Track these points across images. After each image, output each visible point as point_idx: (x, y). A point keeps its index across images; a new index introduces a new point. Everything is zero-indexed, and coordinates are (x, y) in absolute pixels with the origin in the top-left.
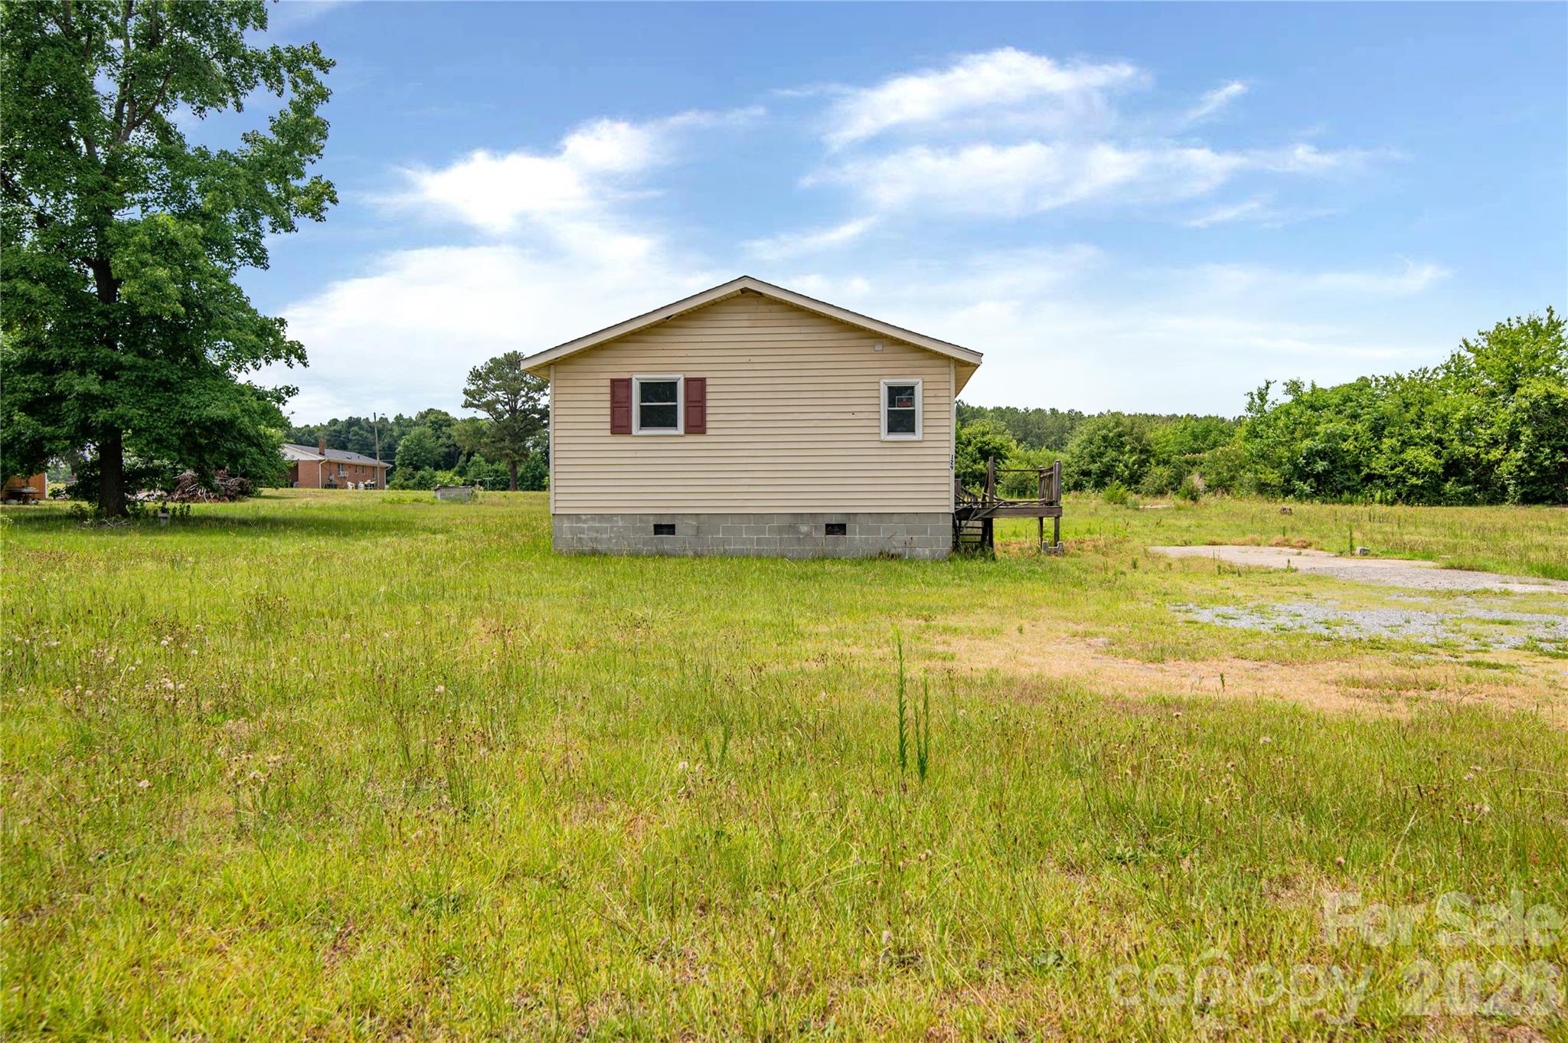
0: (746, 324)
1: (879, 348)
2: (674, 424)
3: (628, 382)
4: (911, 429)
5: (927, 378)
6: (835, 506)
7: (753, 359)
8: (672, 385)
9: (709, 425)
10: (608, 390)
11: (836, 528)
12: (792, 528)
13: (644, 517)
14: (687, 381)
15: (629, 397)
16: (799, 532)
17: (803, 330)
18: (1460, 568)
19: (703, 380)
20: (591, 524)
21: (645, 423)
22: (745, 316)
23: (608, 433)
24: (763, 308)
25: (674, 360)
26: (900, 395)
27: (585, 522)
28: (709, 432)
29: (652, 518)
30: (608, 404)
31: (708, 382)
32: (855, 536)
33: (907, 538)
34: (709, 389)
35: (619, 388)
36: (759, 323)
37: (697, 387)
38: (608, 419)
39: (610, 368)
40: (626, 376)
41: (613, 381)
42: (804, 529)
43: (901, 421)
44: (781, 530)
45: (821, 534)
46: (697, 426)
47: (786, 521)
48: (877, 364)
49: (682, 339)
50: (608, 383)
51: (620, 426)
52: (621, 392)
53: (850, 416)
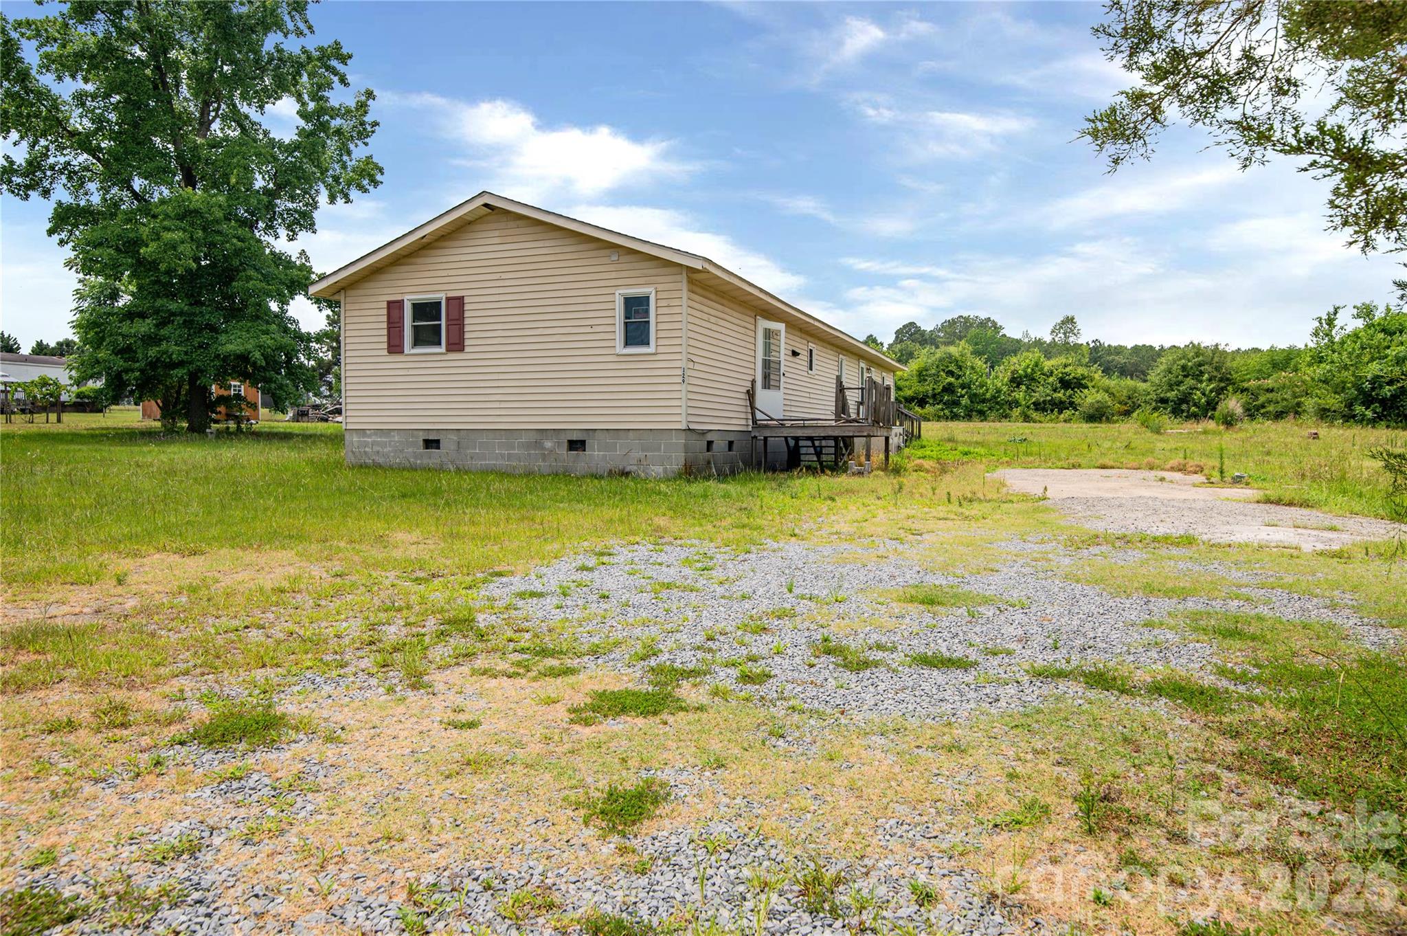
0: (497, 241)
1: (615, 258)
2: (439, 344)
3: (401, 303)
4: (646, 343)
5: (660, 287)
6: (575, 420)
7: (504, 276)
8: (437, 305)
9: (467, 342)
10: (385, 312)
11: (576, 445)
12: (538, 444)
13: (415, 432)
14: (448, 299)
15: (402, 318)
16: (543, 448)
17: (547, 243)
18: (1278, 502)
19: (461, 299)
20: (374, 438)
21: (417, 342)
22: (497, 233)
23: (385, 352)
24: (512, 224)
25: (437, 280)
26: (636, 307)
27: (369, 436)
28: (467, 349)
29: (421, 433)
30: (385, 325)
31: (466, 300)
32: (595, 455)
33: (641, 455)
34: (466, 307)
35: (394, 308)
36: (509, 239)
37: (456, 306)
38: (385, 339)
39: (386, 292)
40: (400, 298)
41: (389, 303)
42: (548, 444)
43: (636, 333)
44: (528, 446)
45: (563, 450)
46: (457, 345)
47: (532, 438)
48: (614, 275)
49: (444, 259)
50: (385, 305)
51: (395, 347)
52: (395, 313)
53: (588, 330)
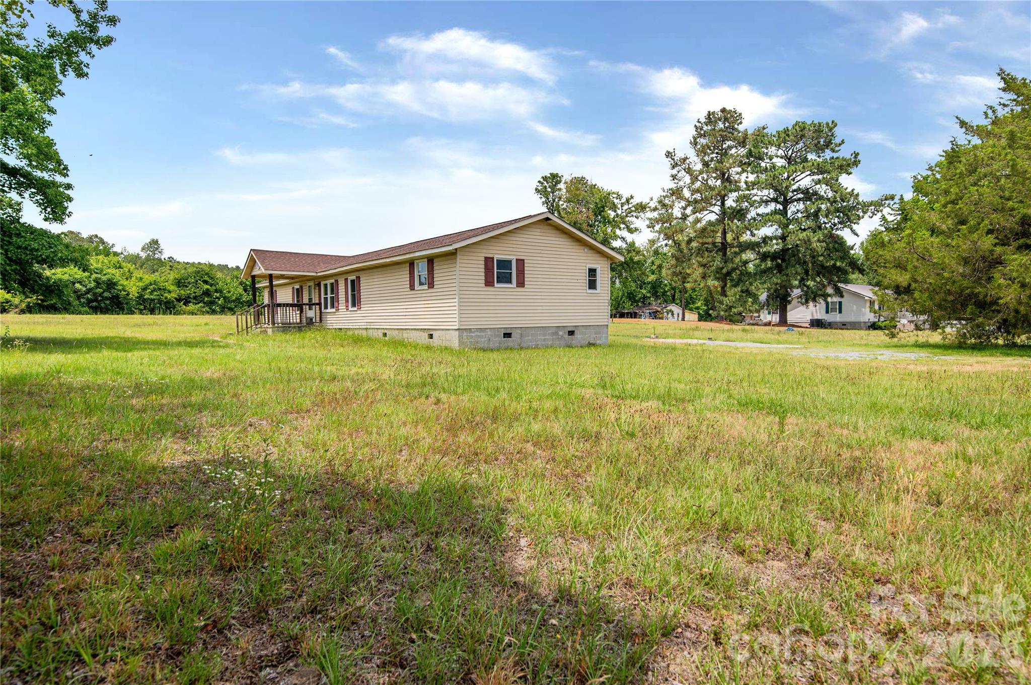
0: (539, 234)
1: (586, 250)
2: (510, 282)
3: (493, 258)
4: (596, 288)
5: (602, 266)
6: (570, 323)
7: (543, 252)
8: (510, 262)
9: (526, 283)
10: (483, 263)
11: (571, 333)
12: (556, 333)
13: (499, 329)
14: (517, 260)
15: (493, 267)
16: (559, 335)
17: (561, 239)
19: (523, 260)
20: (476, 334)
21: (499, 280)
22: (539, 230)
23: (484, 285)
24: (546, 227)
25: (511, 249)
26: (592, 272)
27: (473, 332)
28: (526, 286)
29: (502, 330)
30: (483, 270)
31: (526, 261)
32: (578, 336)
33: (595, 336)
34: (526, 265)
35: (488, 261)
36: (544, 234)
37: (521, 263)
38: (484, 278)
39: (484, 251)
40: (491, 256)
41: (486, 258)
42: (561, 333)
43: (592, 285)
44: (553, 334)
45: (566, 336)
46: (521, 283)
47: (554, 330)
48: (585, 258)
49: (514, 239)
50: (483, 259)
51: (489, 283)
52: (490, 264)
53: (576, 281)
